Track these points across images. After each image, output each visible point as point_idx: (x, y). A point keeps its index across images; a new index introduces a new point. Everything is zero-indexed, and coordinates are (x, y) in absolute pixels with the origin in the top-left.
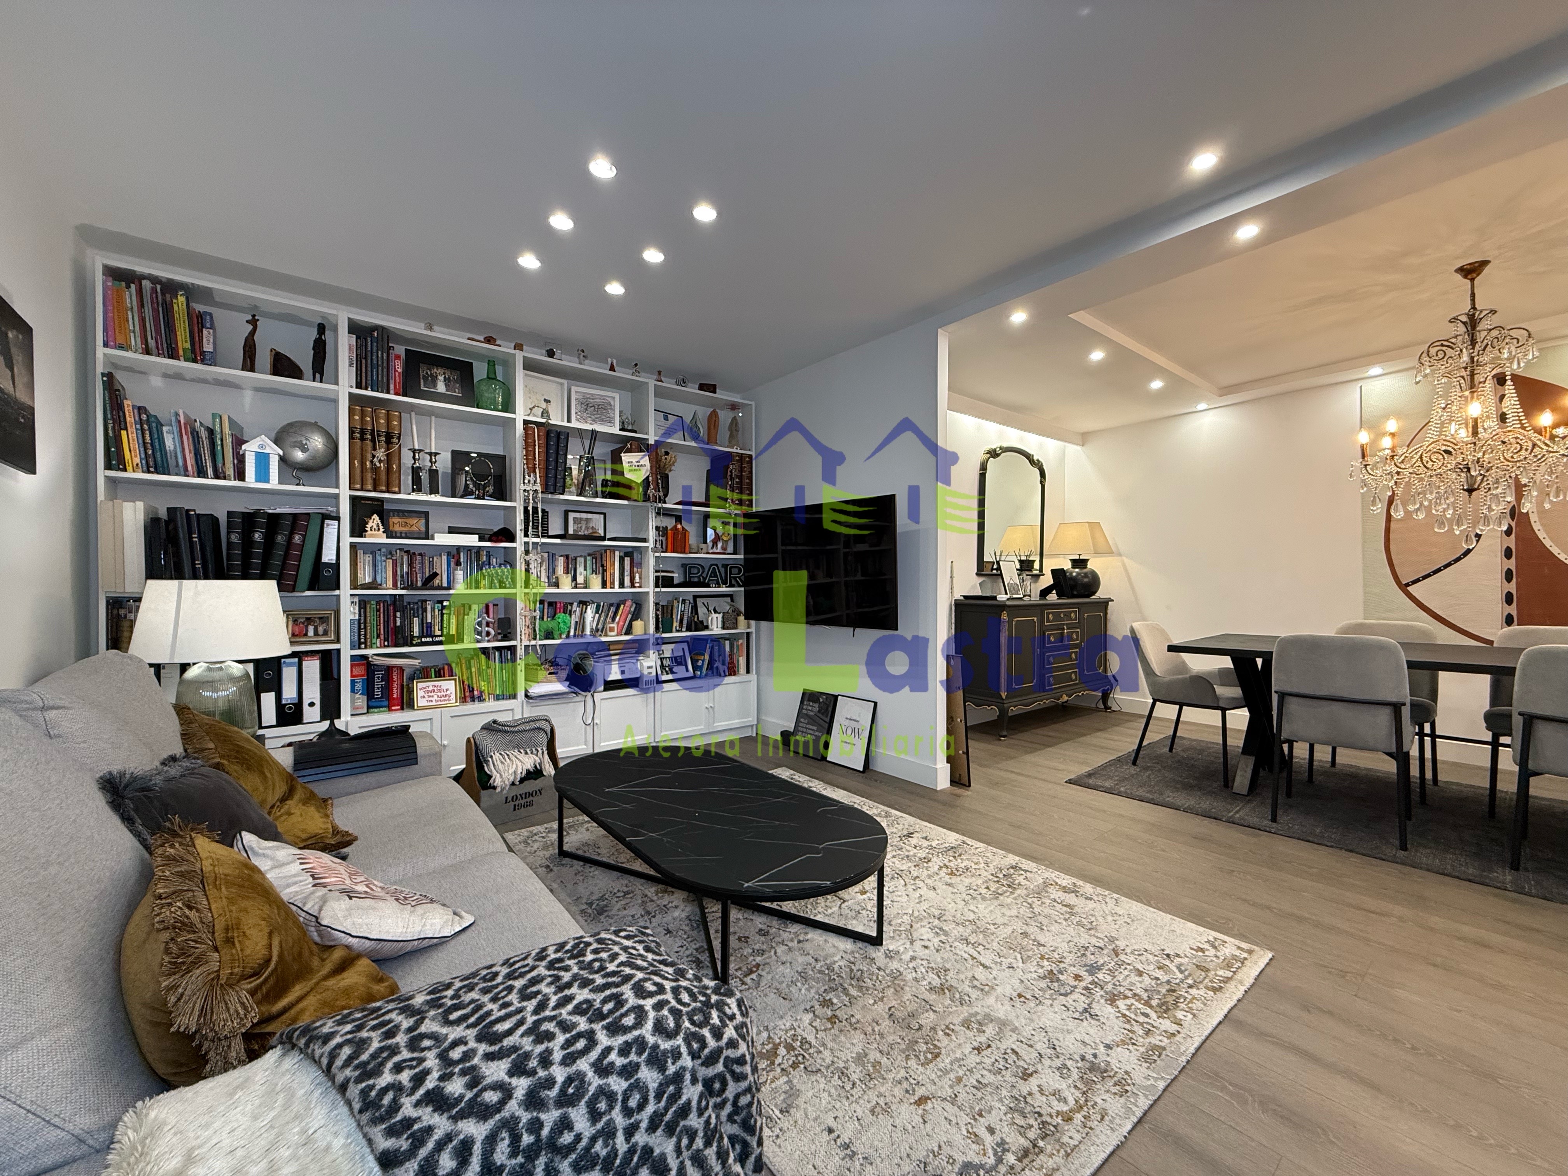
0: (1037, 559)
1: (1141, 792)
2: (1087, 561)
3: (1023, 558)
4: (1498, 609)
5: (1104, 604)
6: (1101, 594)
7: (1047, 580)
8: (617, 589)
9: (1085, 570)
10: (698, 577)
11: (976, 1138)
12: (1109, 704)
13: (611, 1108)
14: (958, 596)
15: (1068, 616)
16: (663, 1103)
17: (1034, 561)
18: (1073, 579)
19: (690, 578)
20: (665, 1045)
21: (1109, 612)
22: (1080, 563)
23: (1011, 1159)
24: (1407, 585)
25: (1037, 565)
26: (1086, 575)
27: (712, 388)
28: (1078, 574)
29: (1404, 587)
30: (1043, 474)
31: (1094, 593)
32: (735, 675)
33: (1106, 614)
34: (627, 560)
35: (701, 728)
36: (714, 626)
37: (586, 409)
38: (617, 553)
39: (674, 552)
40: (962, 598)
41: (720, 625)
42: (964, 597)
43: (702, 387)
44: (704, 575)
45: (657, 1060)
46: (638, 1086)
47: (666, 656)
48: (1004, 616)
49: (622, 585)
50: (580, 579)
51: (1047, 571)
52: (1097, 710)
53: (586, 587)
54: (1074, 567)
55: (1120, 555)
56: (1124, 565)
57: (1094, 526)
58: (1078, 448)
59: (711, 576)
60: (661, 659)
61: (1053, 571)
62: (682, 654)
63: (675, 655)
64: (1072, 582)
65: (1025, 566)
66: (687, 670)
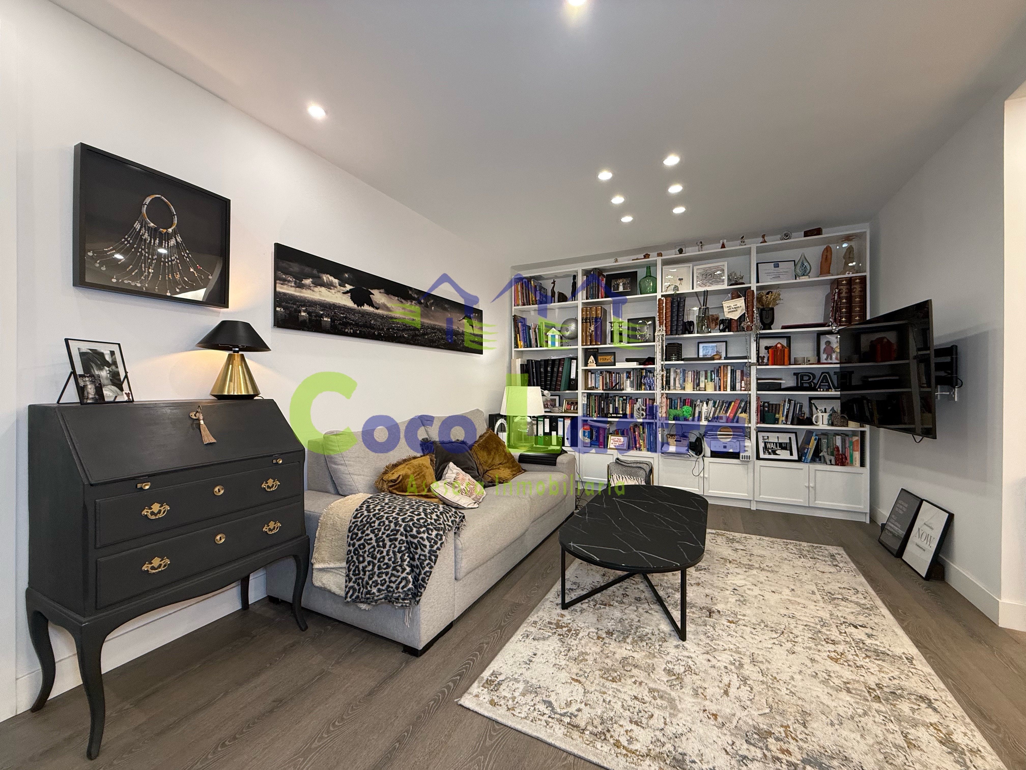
8: (729, 391)
10: (810, 383)
13: (383, 526)
16: (392, 533)
19: (802, 384)
27: (818, 232)
32: (843, 464)
34: (738, 373)
35: (800, 501)
36: (820, 422)
37: (706, 278)
39: (774, 365)
41: (826, 422)
43: (806, 234)
44: (815, 381)
45: (396, 524)
46: (389, 526)
47: (770, 441)
49: (733, 388)
50: (702, 385)
59: (821, 382)
62: (788, 441)
63: (780, 441)
66: (791, 454)
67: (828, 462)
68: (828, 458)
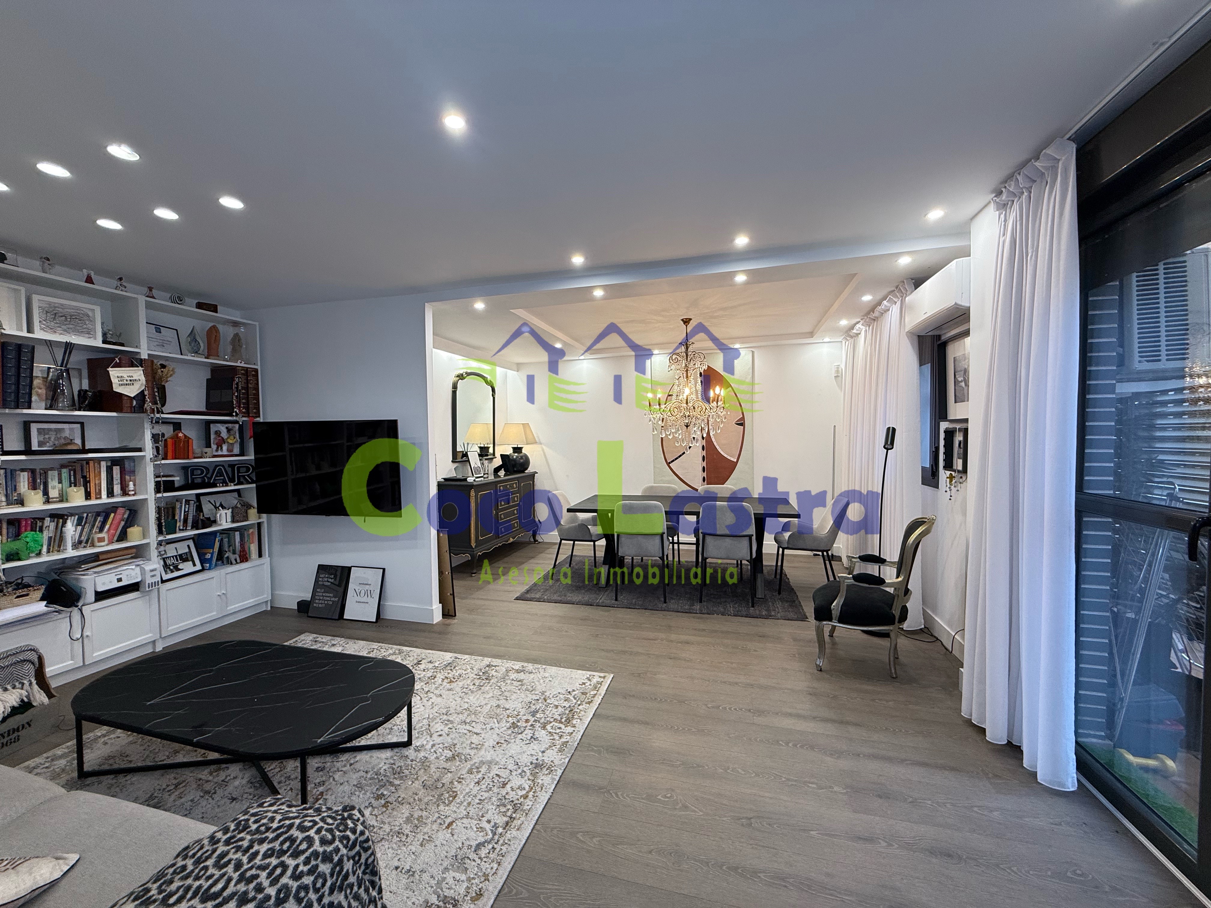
0: (491, 446)
1: (555, 597)
2: (521, 449)
3: (482, 446)
4: (700, 475)
5: (532, 476)
6: (530, 470)
7: (498, 462)
8: (105, 499)
9: (521, 455)
10: (203, 477)
11: (482, 829)
12: (537, 538)
14: (440, 479)
15: (512, 487)
16: (335, 877)
17: (488, 448)
18: (514, 460)
19: (193, 479)
20: (329, 849)
21: (535, 480)
22: (517, 450)
23: (500, 830)
24: (670, 463)
25: (491, 451)
26: (522, 457)
27: (214, 308)
28: (517, 457)
29: (668, 464)
30: (493, 390)
31: (526, 469)
32: (247, 561)
33: (533, 482)
34: (116, 470)
35: (214, 614)
36: (223, 522)
37: (54, 319)
38: (103, 464)
39: (175, 459)
40: (443, 480)
41: (229, 519)
42: (444, 479)
43: (200, 306)
44: (209, 476)
45: (327, 858)
46: (320, 875)
47: (169, 555)
48: (473, 493)
49: (110, 494)
50: (54, 493)
51: (498, 455)
52: (529, 543)
53: (61, 501)
54: (514, 452)
55: (541, 444)
56: (543, 450)
57: (525, 426)
58: (515, 373)
59: (216, 476)
60: (164, 559)
61: (501, 455)
62: (187, 550)
63: (180, 552)
64: (513, 463)
65: (484, 452)
66: (194, 565)
67: (234, 562)
68: (232, 557)
